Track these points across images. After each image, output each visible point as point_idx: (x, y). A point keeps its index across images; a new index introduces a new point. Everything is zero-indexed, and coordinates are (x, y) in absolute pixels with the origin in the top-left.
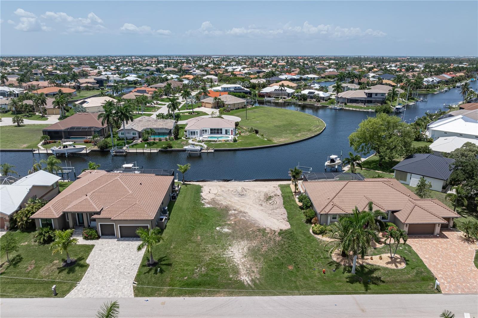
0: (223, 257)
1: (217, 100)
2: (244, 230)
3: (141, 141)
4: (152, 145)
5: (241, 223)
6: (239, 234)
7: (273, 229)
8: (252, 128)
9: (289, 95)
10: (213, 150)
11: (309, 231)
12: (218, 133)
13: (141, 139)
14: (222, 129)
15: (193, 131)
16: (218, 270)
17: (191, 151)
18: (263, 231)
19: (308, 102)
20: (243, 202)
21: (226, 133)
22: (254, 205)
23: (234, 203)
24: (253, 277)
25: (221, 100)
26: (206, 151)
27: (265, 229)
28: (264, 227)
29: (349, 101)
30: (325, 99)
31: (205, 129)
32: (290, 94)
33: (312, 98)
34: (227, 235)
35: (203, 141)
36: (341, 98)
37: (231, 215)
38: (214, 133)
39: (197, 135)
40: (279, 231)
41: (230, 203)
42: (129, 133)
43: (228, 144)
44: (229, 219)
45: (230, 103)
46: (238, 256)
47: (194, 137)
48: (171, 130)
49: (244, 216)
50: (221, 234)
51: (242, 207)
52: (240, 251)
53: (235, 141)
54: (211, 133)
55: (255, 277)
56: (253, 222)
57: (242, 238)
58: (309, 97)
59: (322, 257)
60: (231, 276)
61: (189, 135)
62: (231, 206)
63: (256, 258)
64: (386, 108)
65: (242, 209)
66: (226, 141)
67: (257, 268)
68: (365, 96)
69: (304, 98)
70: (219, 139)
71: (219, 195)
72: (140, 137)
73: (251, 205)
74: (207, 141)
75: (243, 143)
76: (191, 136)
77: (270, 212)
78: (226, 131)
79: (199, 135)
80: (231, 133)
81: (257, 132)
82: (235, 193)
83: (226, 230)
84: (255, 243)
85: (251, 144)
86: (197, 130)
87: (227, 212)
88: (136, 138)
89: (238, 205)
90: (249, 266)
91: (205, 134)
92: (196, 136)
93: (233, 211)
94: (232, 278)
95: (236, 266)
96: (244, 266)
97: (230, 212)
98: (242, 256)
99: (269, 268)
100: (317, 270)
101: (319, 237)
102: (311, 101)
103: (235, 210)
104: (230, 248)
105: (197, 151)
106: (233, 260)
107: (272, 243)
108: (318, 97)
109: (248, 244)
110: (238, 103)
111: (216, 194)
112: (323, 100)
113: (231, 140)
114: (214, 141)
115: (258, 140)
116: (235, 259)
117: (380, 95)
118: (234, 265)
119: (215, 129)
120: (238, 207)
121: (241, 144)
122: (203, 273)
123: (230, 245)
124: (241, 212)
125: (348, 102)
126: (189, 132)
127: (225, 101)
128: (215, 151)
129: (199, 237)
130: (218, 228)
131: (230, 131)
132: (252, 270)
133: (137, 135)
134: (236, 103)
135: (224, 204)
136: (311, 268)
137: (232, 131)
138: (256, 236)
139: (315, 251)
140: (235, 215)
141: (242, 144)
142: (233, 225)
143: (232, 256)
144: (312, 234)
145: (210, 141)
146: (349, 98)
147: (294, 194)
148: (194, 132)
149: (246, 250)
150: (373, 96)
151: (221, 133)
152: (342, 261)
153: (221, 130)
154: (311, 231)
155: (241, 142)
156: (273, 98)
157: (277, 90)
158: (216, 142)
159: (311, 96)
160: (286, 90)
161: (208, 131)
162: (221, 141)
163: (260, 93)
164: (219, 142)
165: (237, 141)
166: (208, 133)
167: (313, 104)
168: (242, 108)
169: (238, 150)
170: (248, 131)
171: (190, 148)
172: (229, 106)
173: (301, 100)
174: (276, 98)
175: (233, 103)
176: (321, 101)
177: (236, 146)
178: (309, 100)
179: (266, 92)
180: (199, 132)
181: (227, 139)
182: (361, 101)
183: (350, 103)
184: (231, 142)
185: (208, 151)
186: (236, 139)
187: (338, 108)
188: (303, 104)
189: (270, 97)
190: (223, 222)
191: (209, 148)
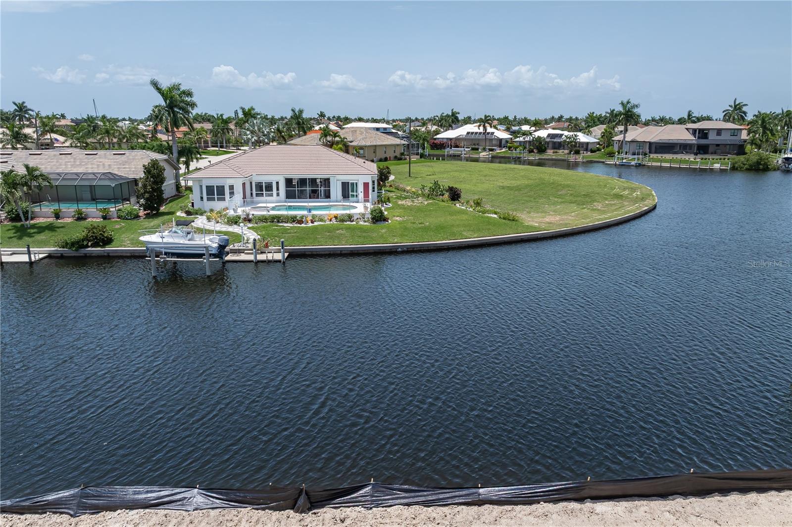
1: (329, 138)
8: (436, 183)
9: (500, 143)
10: (280, 252)
12: (314, 195)
14: (328, 179)
15: (215, 183)
17: (173, 255)
19: (550, 153)
21: (346, 196)
25: (338, 136)
26: (251, 257)
29: (653, 149)
30: (590, 147)
31: (264, 179)
32: (503, 142)
33: (558, 146)
35: (248, 220)
36: (633, 141)
38: (301, 195)
39: (232, 199)
43: (348, 228)
45: (363, 143)
48: (134, 182)
53: (378, 218)
54: (290, 195)
58: (550, 145)
61: (202, 198)
64: (761, 159)
66: (341, 219)
68: (692, 138)
69: (540, 146)
70: (314, 212)
74: (264, 219)
75: (409, 225)
76: (207, 205)
78: (345, 185)
79: (238, 196)
80: (361, 195)
81: (455, 195)
85: (440, 229)
86: (231, 182)
91: (264, 198)
92: (227, 203)
102: (557, 152)
105: (200, 256)
108: (575, 142)
110: (386, 146)
112: (587, 150)
113: (363, 215)
114: (293, 219)
115: (465, 217)
117: (729, 133)
119: (303, 182)
121: (404, 230)
125: (650, 152)
126: (201, 187)
127: (351, 139)
128: (294, 255)
131: (361, 188)
134: (379, 143)
137: (366, 185)
141: (406, 229)
145: (278, 219)
146: (653, 141)
148: (221, 190)
150: (712, 136)
151: (327, 196)
153: (326, 182)
155: (400, 223)
156: (466, 149)
157: (472, 133)
158: (300, 222)
159: (554, 143)
160: (493, 133)
161: (278, 189)
162: (321, 220)
163: (435, 139)
164: (312, 222)
165: (386, 220)
166: (278, 195)
167: (563, 158)
168: (396, 158)
169: (392, 252)
170: (423, 195)
171: (165, 240)
172: (361, 152)
173: (531, 151)
174: (473, 149)
175: (372, 144)
176: (582, 152)
177: (382, 236)
178: (552, 151)
179: (447, 138)
180: (238, 189)
181: (348, 212)
182: (684, 147)
183: (656, 153)
184: (362, 223)
185: (261, 257)
186: (381, 212)
187: (633, 163)
188: (539, 159)
189: (457, 146)
191: (267, 246)
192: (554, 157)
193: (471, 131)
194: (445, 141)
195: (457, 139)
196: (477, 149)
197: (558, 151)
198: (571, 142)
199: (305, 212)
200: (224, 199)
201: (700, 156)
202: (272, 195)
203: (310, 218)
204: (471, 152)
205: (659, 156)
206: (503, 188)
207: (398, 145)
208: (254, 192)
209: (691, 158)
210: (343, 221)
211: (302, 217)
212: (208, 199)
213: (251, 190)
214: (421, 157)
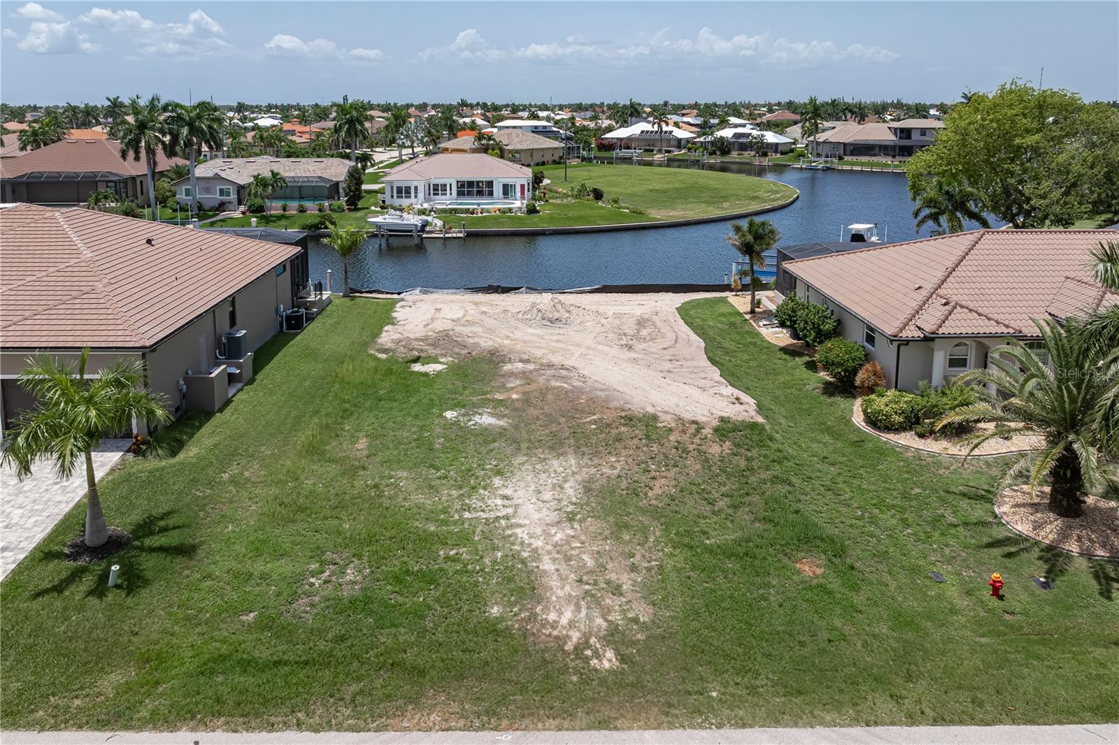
0: (462, 521)
1: (484, 142)
2: (563, 420)
3: (243, 213)
4: (273, 221)
5: (550, 397)
6: (542, 433)
7: (687, 416)
8: (583, 185)
9: (679, 143)
10: (461, 232)
11: (848, 422)
12: (480, 193)
13: (242, 208)
14: (492, 182)
15: (403, 185)
16: (430, 579)
17: (390, 230)
18: (644, 423)
19: (734, 156)
20: (558, 341)
21: (506, 194)
22: (600, 347)
23: (525, 342)
24: (616, 617)
25: (494, 140)
26: (441, 235)
27: (655, 418)
28: (650, 410)
29: (848, 151)
30: (780, 148)
31: (440, 182)
32: (683, 143)
33: (743, 147)
34: (487, 435)
35: (433, 211)
36: (825, 142)
37: (512, 374)
38: (470, 194)
39: (416, 197)
40: (715, 423)
41: (506, 342)
42: (208, 190)
43: (509, 217)
44: (503, 386)
45: (519, 147)
46: (536, 516)
47: (405, 202)
48: (337, 183)
49: (563, 379)
50: (461, 434)
51: (554, 352)
52: (547, 496)
53: (532, 210)
54: (461, 194)
55: (625, 618)
56: (599, 393)
57: (556, 446)
58: (736, 147)
59: (951, 519)
60: (495, 611)
61: (392, 196)
62: (512, 351)
63: (626, 526)
65: (556, 359)
66: (503, 211)
67: (634, 568)
68: (893, 138)
69: (723, 147)
71: (469, 323)
72: (240, 203)
73: (588, 348)
74: (444, 211)
75: (556, 216)
76: (397, 202)
77: (668, 366)
78: (505, 187)
79: (421, 195)
80: (518, 194)
81: (598, 195)
82: (529, 316)
83: (485, 420)
84: (613, 467)
85: (580, 219)
86: (415, 184)
87: (496, 367)
88: (231, 207)
89: (539, 348)
90: (590, 562)
91: (440, 197)
92: (413, 200)
93: (520, 365)
94: (500, 619)
95: (523, 562)
96: (568, 559)
97: (507, 367)
98: (554, 517)
99: (694, 568)
100: (949, 579)
101: (907, 440)
102: (742, 155)
103: (526, 361)
104: (497, 481)
105: (411, 231)
106: (509, 532)
107: (693, 466)
108: (762, 143)
109: (580, 467)
110: (543, 149)
111: (459, 319)
112: (776, 151)
113: (520, 208)
114: (467, 211)
115: (602, 211)
116: (518, 531)
118: (515, 556)
119: (471, 184)
120: (539, 353)
121: (551, 219)
122: (346, 593)
123: (499, 473)
124: (550, 366)
125: (845, 154)
126: (392, 187)
127: (507, 143)
128: (470, 235)
129: (362, 444)
130: (449, 414)
131: (518, 189)
132: (608, 582)
133: (233, 197)
134: (536, 147)
135: (483, 344)
136: (914, 570)
137: (522, 186)
138: (619, 440)
139: (905, 496)
140: (524, 375)
141: (552, 218)
142: (519, 405)
143: (507, 518)
144: (869, 430)
145: (456, 211)
146: (848, 141)
147: (748, 317)
148: (408, 190)
149: (571, 490)
150: (915, 137)
151: (491, 194)
152: (1064, 535)
153: (490, 184)
154: (858, 419)
155: (549, 214)
156: (637, 151)
157: (647, 132)
158: (472, 213)
159: (742, 144)
160: (671, 132)
161: (451, 190)
162: (488, 212)
163: (603, 139)
164: (481, 213)
165: (538, 212)
166: (451, 194)
167: (747, 161)
168: (554, 162)
169: (542, 233)
170: (572, 196)
171: (387, 221)
172: (517, 156)
173: (712, 153)
174: (646, 150)
175: (529, 147)
176: (769, 154)
177: (535, 223)
178: (736, 153)
179: (617, 138)
180: (421, 189)
181: (509, 206)
182: (883, 149)
183: (852, 155)
184: (519, 214)
185: (447, 235)
186: (534, 206)
187: (820, 167)
188: (722, 162)
189: (628, 148)
190: (474, 393)
191: (450, 228)
192: (737, 160)
193: (646, 129)
194: (615, 141)
195: (630, 139)
196: (652, 151)
197: (744, 153)
198: (758, 142)
199: (475, 207)
200: (410, 197)
201: (898, 158)
202: (446, 194)
203: (479, 210)
204: (645, 153)
205: (854, 158)
206: (651, 190)
207: (557, 148)
208: (432, 192)
209: (889, 160)
210: (505, 212)
211: (474, 209)
212: (398, 197)
213: (429, 190)
214: (582, 161)
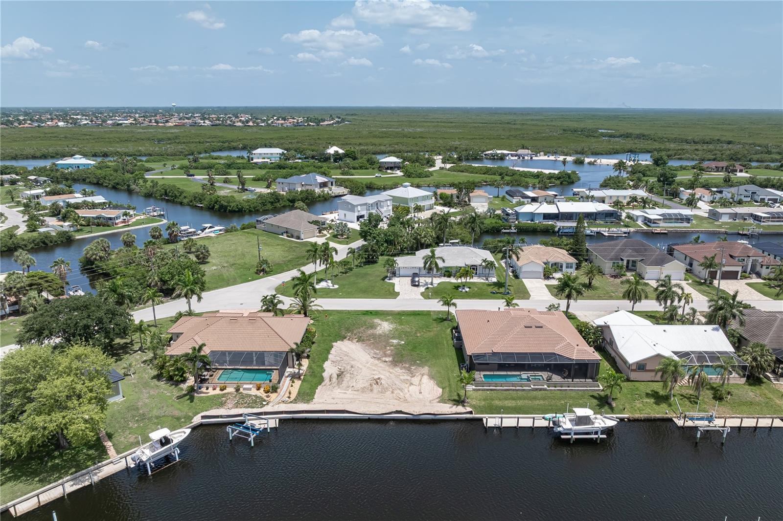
2: (378, 341)
5: (380, 347)
7: (350, 342)
18: (360, 340)
20: (374, 370)
22: (361, 367)
23: (385, 371)
27: (357, 341)
34: (394, 338)
37: (389, 356)
40: (345, 340)
41: (391, 370)
49: (375, 353)
50: (399, 338)
51: (376, 365)
57: (380, 335)
62: (389, 366)
65: (376, 362)
71: (405, 381)
73: (365, 366)
77: (344, 358)
83: (395, 341)
87: (394, 359)
89: (381, 367)
93: (387, 360)
97: (390, 359)
103: (385, 362)
104: (391, 329)
107: (355, 332)
111: (410, 385)
120: (381, 364)
124: (379, 359)
130: (403, 342)
135: (399, 369)
140: (386, 356)
142: (387, 346)
149: (378, 328)
190: (399, 348)
